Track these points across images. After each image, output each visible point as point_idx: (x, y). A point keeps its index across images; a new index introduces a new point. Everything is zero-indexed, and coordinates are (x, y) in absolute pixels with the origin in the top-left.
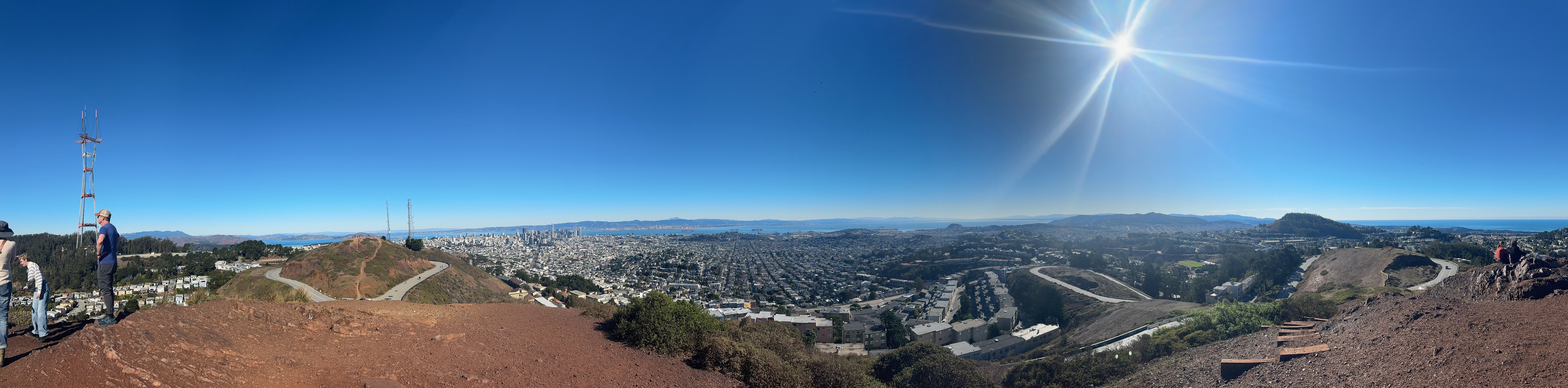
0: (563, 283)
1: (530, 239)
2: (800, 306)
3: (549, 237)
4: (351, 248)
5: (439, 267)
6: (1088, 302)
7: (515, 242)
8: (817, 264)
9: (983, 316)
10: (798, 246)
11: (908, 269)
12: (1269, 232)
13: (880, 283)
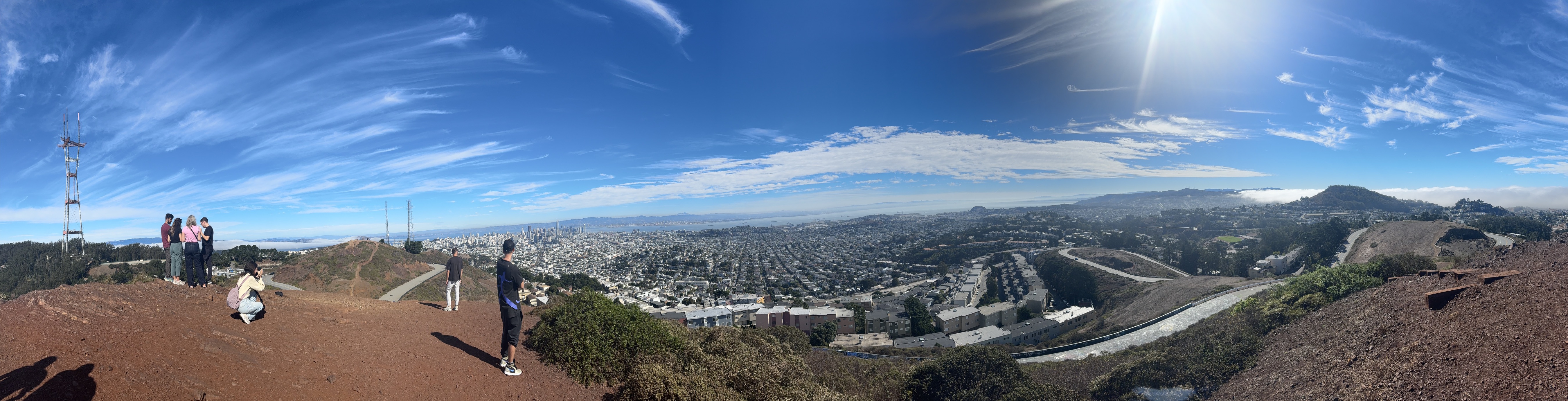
0: (568, 281)
1: (535, 236)
2: (819, 298)
3: (555, 235)
4: (347, 251)
5: (437, 270)
6: (1123, 282)
8: (835, 253)
10: (813, 237)
11: (930, 254)
12: (1312, 204)
13: (903, 270)
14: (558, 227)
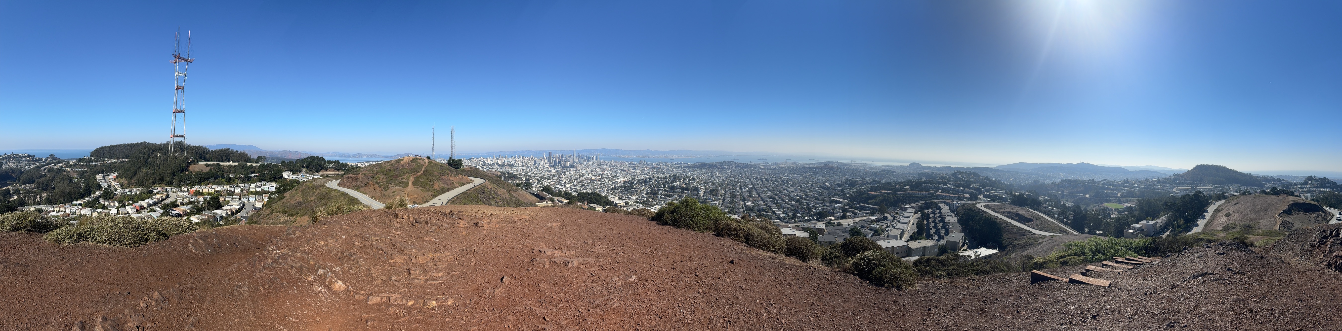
0: (583, 197)
1: (554, 161)
2: (784, 222)
3: (572, 161)
4: (402, 166)
5: (478, 181)
6: (1023, 234)
7: (542, 164)
8: (799, 189)
9: (936, 237)
10: (783, 174)
11: (874, 197)
12: (1182, 180)
13: (851, 207)
14: (575, 155)
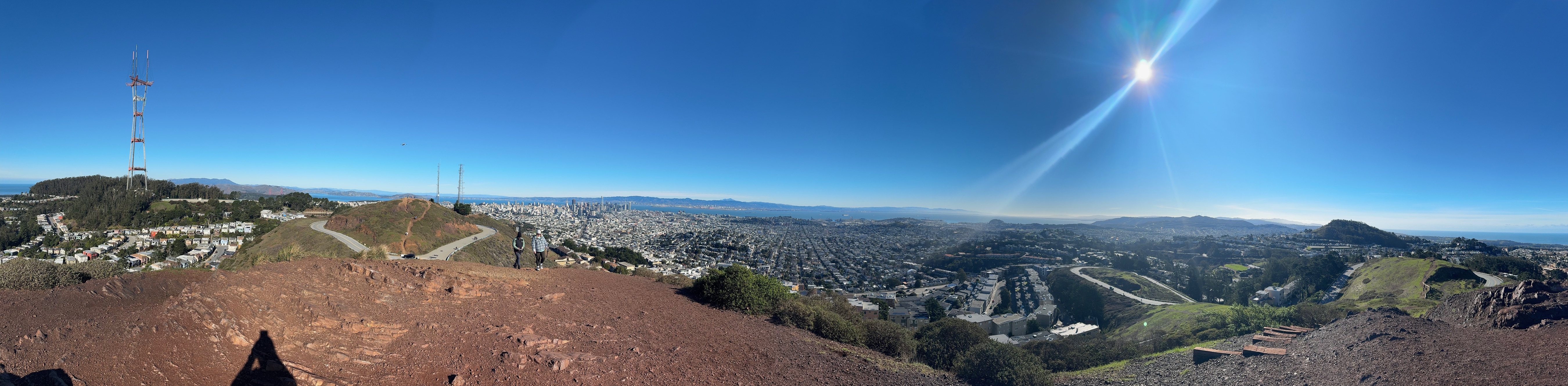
0: (611, 254)
1: (580, 210)
2: (848, 291)
3: (599, 209)
4: (400, 208)
6: (1129, 304)
7: (564, 214)
8: (867, 250)
9: (1024, 311)
10: (849, 233)
11: (952, 261)
12: (1316, 237)
13: (925, 273)
14: (603, 203)
